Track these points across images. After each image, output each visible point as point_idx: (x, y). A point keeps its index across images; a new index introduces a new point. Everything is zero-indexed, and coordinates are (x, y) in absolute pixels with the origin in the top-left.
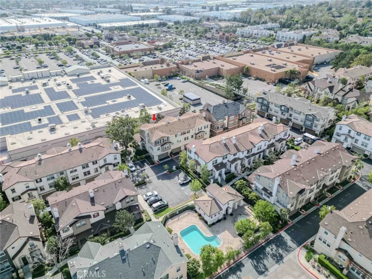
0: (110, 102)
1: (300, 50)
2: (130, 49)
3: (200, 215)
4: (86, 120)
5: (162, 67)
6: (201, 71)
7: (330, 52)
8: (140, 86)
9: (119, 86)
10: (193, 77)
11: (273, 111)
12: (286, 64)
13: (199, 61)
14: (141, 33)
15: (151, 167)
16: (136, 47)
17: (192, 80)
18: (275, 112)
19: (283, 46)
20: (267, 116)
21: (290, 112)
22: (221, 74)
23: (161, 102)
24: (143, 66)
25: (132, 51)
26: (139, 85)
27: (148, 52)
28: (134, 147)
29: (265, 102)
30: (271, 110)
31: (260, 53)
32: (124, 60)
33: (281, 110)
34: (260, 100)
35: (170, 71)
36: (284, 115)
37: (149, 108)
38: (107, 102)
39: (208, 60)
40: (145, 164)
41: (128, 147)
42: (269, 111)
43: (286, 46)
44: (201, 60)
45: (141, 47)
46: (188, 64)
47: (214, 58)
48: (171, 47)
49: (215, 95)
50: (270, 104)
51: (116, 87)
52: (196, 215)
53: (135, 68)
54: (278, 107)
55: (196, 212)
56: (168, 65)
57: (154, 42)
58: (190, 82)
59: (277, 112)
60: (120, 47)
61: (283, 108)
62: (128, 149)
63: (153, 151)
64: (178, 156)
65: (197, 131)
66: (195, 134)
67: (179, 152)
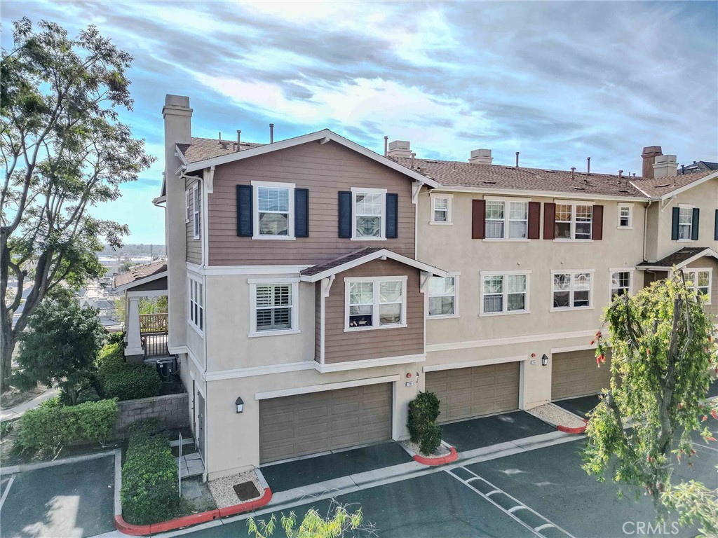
63: (203, 333)
64: (509, 448)
65: (668, 245)
66: (644, 263)
67: (506, 419)
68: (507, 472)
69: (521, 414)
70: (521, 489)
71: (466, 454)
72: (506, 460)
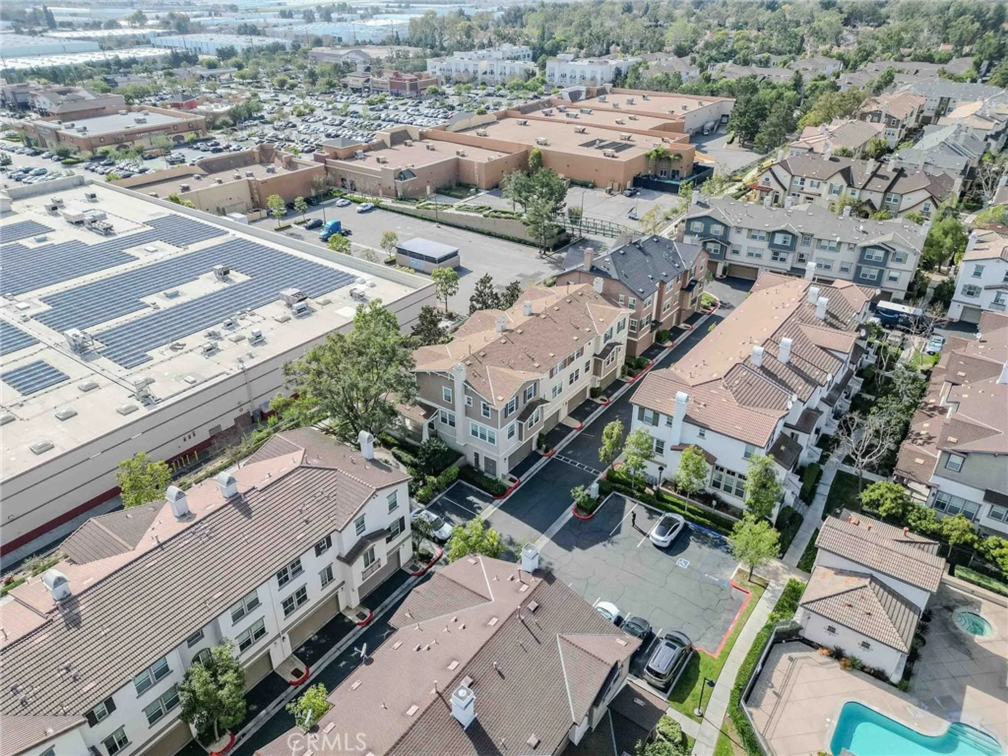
0: (160, 301)
1: (631, 102)
2: (122, 129)
3: (837, 655)
4: (96, 379)
5: (272, 171)
6: (411, 173)
7: (705, 104)
8: (239, 235)
9: (159, 244)
10: (387, 194)
11: (744, 251)
12: (628, 139)
13: (381, 146)
14: (124, 83)
15: (502, 508)
16: (139, 121)
17: (388, 202)
18: (750, 254)
19: (583, 96)
20: (725, 270)
21: (801, 248)
22: (465, 181)
23: (351, 279)
24: (203, 176)
25: (131, 135)
26: (232, 232)
27: (189, 136)
29: (716, 229)
30: (736, 252)
31: (539, 114)
32: (112, 164)
33: (772, 245)
34: (698, 226)
35: (307, 181)
36: (783, 260)
37: (320, 299)
38: (148, 300)
39: (408, 141)
40: (472, 498)
42: (729, 256)
43: (590, 95)
44: (388, 143)
45: (156, 119)
46: (352, 156)
47: (423, 136)
48: (250, 117)
49: (487, 238)
50: (732, 233)
51: (149, 247)
52: (817, 656)
53: (184, 183)
54: (762, 238)
55: (812, 645)
56: (290, 164)
57: (192, 106)
58: (385, 209)
59: (759, 256)
60: (79, 124)
61: (779, 239)
63: (496, 445)
64: (564, 443)
65: (602, 346)
66: (595, 355)
67: (557, 429)
69: (560, 425)
70: (575, 458)
71: (555, 448)
72: (566, 448)
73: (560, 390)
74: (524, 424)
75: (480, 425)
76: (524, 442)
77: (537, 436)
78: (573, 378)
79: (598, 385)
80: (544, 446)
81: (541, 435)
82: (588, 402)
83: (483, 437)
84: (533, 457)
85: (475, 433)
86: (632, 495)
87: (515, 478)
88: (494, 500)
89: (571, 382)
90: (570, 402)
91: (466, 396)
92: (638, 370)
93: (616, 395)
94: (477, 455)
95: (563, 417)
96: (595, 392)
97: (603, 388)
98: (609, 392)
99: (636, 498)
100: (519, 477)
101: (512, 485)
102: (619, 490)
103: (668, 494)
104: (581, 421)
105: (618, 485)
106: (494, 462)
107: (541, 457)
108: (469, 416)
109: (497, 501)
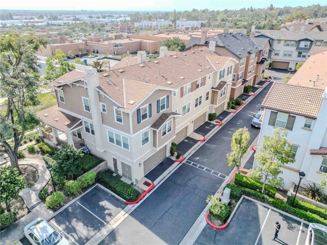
6: (120, 45)
10: (110, 53)
11: (281, 54)
13: (111, 39)
15: (133, 214)
18: (285, 55)
28: (43, 152)
30: (277, 54)
31: (174, 33)
33: (298, 48)
35: (77, 48)
36: (303, 57)
40: (105, 203)
41: (21, 157)
42: (274, 56)
46: (98, 41)
47: (128, 37)
50: (275, 43)
54: (292, 45)
56: (72, 43)
57: (45, 32)
58: (109, 58)
62: (20, 162)
63: (129, 151)
64: (192, 151)
65: (218, 82)
66: (213, 88)
67: (186, 141)
68: (197, 159)
69: (188, 138)
70: (202, 163)
71: (185, 156)
72: (194, 155)
73: (189, 110)
74: (158, 131)
75: (115, 131)
76: (158, 149)
77: (170, 145)
78: (198, 103)
79: (214, 112)
80: (176, 154)
81: (173, 144)
82: (206, 124)
83: (118, 143)
84: (167, 163)
85: (111, 140)
86: (263, 200)
87: (150, 181)
88: (127, 204)
89: (196, 105)
90: (195, 122)
91: (101, 103)
92: (237, 106)
93: (226, 119)
94: (115, 160)
95: (190, 133)
96: (211, 117)
97: (217, 114)
98: (221, 117)
99: (269, 203)
100: (153, 180)
101: (146, 188)
102: (249, 194)
103: (303, 200)
104: (204, 136)
105: (247, 190)
106: (129, 167)
107: (173, 162)
108: (105, 124)
109: (129, 206)
